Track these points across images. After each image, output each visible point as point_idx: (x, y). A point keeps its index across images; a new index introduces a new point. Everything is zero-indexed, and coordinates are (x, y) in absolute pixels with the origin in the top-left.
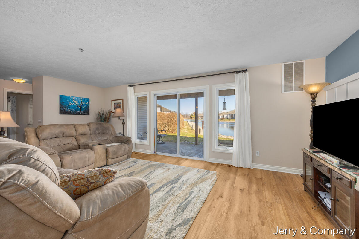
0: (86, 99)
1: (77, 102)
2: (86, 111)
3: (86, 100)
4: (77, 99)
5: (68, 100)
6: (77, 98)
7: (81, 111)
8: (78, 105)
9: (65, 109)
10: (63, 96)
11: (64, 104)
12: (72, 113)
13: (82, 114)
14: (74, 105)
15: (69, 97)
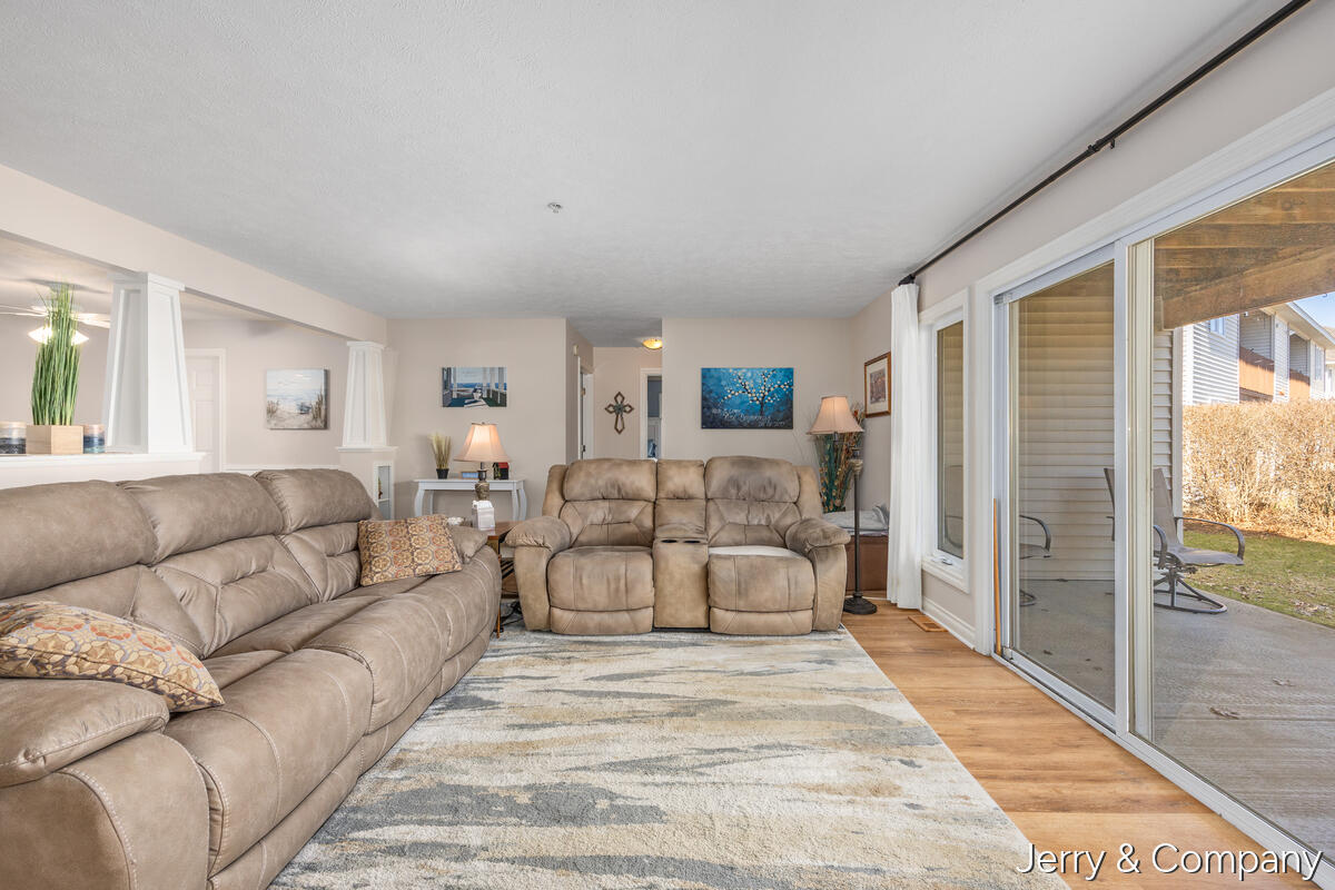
0: (781, 370)
1: (750, 384)
2: (778, 413)
3: (780, 375)
4: (749, 374)
5: (723, 383)
6: (752, 370)
7: (761, 414)
8: (754, 397)
9: (714, 411)
10: (709, 370)
11: (713, 395)
12: (736, 423)
13: (766, 427)
14: (740, 396)
15: (727, 370)
